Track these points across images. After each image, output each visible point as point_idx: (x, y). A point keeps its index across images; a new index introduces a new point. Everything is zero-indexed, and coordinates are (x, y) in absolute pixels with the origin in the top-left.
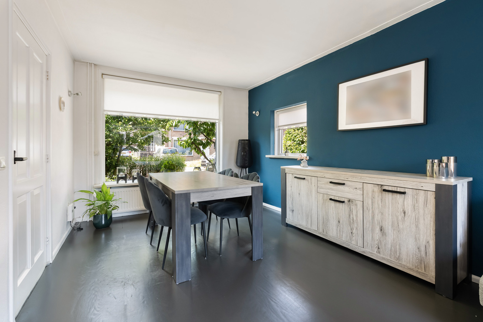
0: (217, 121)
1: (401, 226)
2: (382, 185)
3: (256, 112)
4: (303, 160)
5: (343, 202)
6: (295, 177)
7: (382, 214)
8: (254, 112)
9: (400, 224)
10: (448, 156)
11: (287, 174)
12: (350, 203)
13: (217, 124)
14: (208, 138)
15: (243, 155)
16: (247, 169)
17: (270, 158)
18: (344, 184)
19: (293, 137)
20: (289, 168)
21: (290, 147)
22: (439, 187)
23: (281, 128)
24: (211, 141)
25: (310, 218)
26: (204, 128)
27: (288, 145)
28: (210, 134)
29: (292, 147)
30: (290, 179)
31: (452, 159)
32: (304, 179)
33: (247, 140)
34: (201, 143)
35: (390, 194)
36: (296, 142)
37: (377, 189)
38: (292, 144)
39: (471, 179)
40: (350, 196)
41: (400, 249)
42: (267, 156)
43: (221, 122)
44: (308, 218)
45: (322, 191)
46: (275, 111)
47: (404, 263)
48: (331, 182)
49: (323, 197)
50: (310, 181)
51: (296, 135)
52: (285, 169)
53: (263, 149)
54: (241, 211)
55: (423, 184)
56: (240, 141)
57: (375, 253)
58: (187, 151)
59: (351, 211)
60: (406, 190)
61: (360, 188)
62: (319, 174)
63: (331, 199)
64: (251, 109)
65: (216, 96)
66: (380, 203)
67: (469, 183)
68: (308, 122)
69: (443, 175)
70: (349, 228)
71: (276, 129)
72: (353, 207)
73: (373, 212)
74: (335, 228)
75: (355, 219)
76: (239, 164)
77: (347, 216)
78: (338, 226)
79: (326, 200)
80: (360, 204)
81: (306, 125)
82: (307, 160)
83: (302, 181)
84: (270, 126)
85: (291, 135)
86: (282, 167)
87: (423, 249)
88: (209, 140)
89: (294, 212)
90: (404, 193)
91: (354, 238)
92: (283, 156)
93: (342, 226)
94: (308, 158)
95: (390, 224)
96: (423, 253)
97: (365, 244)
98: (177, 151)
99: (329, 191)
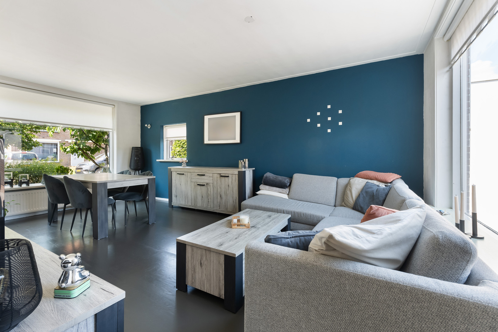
0: (111, 131)
1: (227, 193)
2: (220, 174)
3: (148, 125)
4: (183, 162)
5: (204, 185)
6: (178, 174)
7: (221, 188)
8: (146, 125)
9: (227, 191)
10: (246, 158)
11: (172, 172)
12: (208, 185)
13: (111, 133)
14: (97, 145)
15: (137, 160)
16: (140, 171)
17: (160, 162)
18: (204, 175)
19: (182, 144)
20: (173, 168)
21: (179, 153)
22: (239, 172)
23: (169, 139)
24: (100, 147)
25: (187, 199)
26: (93, 134)
27: (178, 151)
28: (99, 140)
29: (181, 153)
30: (174, 175)
31: (247, 159)
32: (183, 174)
33: (139, 147)
34: (89, 149)
35: (223, 177)
36: (184, 149)
37: (218, 176)
38: (181, 150)
39: (254, 169)
40: (207, 181)
41: (227, 204)
42: (157, 160)
43: (114, 132)
44: (186, 199)
45: (193, 180)
46: (164, 126)
47: (229, 210)
48: (198, 175)
49: (194, 184)
50: (187, 175)
51: (184, 142)
52: (171, 169)
53: (154, 154)
54: (141, 195)
55: (234, 172)
56: (133, 148)
57: (218, 209)
58: (49, 156)
59: (208, 189)
60: (229, 175)
61: (211, 177)
62: (191, 171)
63: (198, 185)
64: (143, 122)
65: (109, 109)
66: (220, 183)
67: (253, 170)
68: (187, 137)
69: (243, 168)
70: (207, 199)
71: (165, 140)
72: (209, 187)
73: (217, 188)
74: (200, 201)
75: (209, 193)
76: (132, 167)
77: (206, 192)
78: (202, 199)
79: (196, 185)
80: (211, 185)
81: (185, 138)
82: (186, 163)
83: (182, 175)
84: (159, 137)
85: (180, 142)
86: (169, 168)
87: (235, 201)
88: (98, 146)
89: (177, 197)
90: (228, 176)
91: (209, 204)
92: (170, 160)
93: (204, 199)
94: (187, 161)
95: (224, 192)
96: (235, 203)
97: (214, 205)
98: (37, 156)
99: (197, 180)
